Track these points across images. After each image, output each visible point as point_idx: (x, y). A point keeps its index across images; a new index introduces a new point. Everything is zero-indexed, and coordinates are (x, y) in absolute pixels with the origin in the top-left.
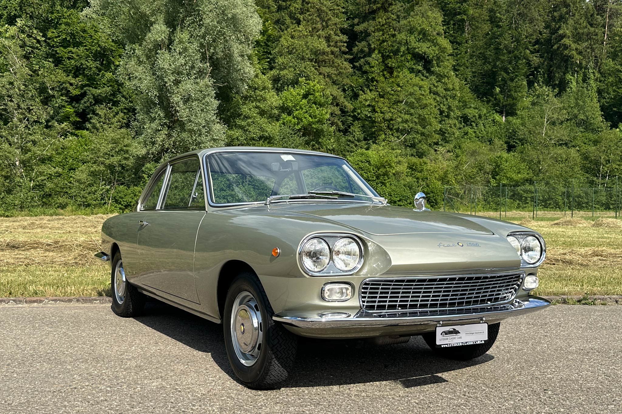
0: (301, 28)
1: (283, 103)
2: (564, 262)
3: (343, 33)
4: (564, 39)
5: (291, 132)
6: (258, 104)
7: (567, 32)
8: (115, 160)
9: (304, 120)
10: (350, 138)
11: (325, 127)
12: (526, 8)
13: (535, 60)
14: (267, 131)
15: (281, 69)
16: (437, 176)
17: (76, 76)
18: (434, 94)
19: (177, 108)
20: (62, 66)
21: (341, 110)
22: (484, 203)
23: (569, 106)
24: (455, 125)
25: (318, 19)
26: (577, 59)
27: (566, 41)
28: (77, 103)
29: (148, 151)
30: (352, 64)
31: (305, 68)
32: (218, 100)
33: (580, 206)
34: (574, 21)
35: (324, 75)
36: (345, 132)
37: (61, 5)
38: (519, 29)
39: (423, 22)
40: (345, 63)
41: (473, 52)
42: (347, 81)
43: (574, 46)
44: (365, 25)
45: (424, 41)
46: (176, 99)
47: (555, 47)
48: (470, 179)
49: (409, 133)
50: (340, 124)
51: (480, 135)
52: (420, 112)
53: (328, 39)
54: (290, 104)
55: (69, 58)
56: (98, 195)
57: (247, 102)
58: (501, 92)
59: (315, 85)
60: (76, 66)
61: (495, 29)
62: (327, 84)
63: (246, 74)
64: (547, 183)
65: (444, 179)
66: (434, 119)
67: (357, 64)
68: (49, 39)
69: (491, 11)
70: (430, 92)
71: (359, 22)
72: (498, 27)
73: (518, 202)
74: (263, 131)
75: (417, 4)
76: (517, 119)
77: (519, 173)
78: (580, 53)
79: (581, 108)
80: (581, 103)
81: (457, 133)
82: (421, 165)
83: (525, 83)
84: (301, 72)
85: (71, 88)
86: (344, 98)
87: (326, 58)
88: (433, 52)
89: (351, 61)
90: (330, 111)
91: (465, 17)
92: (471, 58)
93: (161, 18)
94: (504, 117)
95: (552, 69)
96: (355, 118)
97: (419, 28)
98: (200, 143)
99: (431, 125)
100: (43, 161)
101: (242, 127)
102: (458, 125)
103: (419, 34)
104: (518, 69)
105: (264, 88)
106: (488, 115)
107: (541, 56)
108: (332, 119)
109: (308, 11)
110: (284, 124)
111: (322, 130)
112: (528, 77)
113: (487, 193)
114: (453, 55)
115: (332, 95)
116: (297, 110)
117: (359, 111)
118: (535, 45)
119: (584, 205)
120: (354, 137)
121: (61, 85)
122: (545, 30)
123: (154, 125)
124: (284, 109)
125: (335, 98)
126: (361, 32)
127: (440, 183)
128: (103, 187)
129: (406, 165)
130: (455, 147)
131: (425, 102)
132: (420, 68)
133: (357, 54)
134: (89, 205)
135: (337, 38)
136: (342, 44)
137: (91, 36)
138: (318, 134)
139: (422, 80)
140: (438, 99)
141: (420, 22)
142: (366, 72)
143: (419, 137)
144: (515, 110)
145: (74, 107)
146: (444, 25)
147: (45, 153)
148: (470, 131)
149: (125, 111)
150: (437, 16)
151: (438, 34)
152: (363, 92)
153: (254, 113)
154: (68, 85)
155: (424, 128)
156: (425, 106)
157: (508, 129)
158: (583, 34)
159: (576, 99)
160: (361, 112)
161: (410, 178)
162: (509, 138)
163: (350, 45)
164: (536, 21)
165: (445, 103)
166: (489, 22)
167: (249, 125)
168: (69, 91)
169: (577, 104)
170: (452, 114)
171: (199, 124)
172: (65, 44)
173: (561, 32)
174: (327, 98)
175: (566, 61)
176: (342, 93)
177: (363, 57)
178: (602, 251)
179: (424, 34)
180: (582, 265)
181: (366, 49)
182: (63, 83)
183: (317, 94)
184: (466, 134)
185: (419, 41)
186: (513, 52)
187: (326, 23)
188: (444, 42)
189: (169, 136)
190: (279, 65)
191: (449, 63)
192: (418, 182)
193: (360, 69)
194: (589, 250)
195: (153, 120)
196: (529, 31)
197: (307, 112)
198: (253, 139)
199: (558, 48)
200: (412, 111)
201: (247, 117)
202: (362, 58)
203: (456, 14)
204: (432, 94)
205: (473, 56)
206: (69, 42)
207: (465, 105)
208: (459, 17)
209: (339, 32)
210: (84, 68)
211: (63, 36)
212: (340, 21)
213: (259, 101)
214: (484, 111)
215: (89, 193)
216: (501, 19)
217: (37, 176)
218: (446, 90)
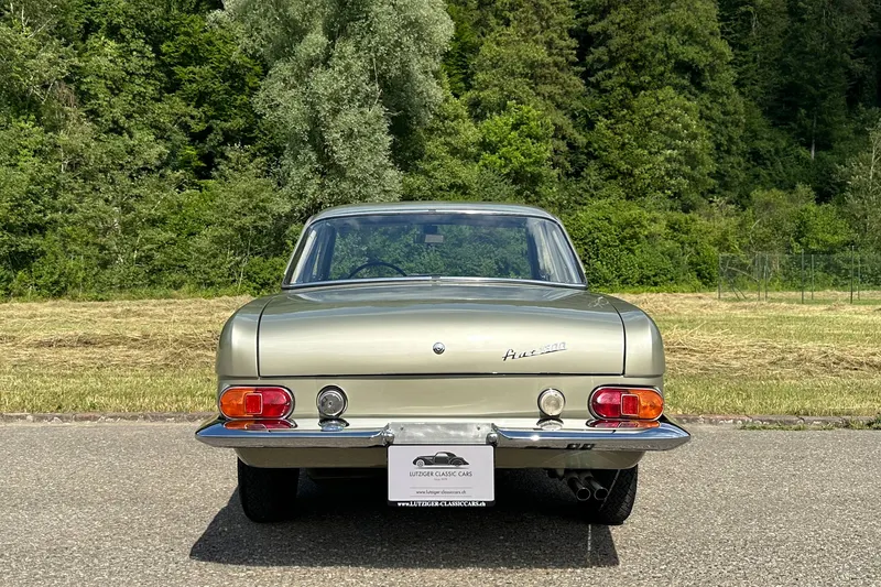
0: (511, 30)
1: (484, 138)
3: (571, 36)
5: (496, 178)
6: (448, 139)
8: (247, 220)
9: (514, 160)
10: (583, 185)
11: (544, 170)
13: (857, 66)
14: (460, 178)
15: (482, 90)
16: (712, 239)
17: (198, 106)
18: (707, 119)
19: (334, 148)
20: (180, 92)
21: (569, 145)
22: (783, 278)
24: (739, 164)
25: (535, 18)
28: (201, 142)
29: (294, 207)
30: (586, 80)
31: (516, 87)
32: (392, 136)
35: (544, 97)
36: (577, 174)
37: (179, 9)
38: (833, 25)
39: (688, 17)
40: (574, 78)
41: (765, 58)
42: (577, 104)
44: (604, 23)
45: (690, 44)
46: (333, 135)
48: (762, 243)
50: (568, 165)
51: (777, 178)
53: (549, 44)
54: (494, 139)
55: (190, 81)
56: (224, 269)
57: (433, 137)
58: (808, 116)
59: (529, 111)
60: (199, 91)
61: (798, 24)
62: (547, 109)
63: (430, 97)
64: (878, 248)
65: (722, 244)
66: (708, 156)
67: (592, 79)
68: (164, 55)
70: (701, 118)
71: (595, 19)
72: (802, 21)
73: (834, 276)
74: (455, 178)
76: (833, 154)
77: (836, 233)
81: (743, 177)
82: (686, 223)
83: (844, 102)
84: (511, 92)
85: (192, 123)
86: (574, 127)
87: (547, 71)
88: (702, 59)
89: (585, 76)
90: (551, 147)
91: (751, 9)
92: (761, 68)
93: (319, 23)
94: (813, 152)
96: (591, 156)
97: (683, 26)
98: (365, 197)
99: (703, 164)
100: (153, 222)
101: (425, 173)
102: (743, 165)
103: (683, 34)
104: (833, 81)
105: (456, 117)
106: (789, 149)
107: (866, 63)
108: (556, 158)
109: (521, 7)
110: (485, 165)
111: (540, 175)
112: (847, 93)
113: (787, 263)
114: (735, 64)
115: (555, 125)
116: (504, 146)
117: (596, 146)
118: (857, 47)
120: (589, 183)
121: (179, 118)
123: (303, 172)
124: (485, 146)
125: (558, 129)
126: (599, 34)
127: (716, 249)
128: (230, 258)
129: (665, 223)
130: (741, 197)
131: (693, 131)
132: (686, 82)
133: (592, 65)
134: (212, 284)
135: (563, 43)
136: (570, 52)
137: (219, 51)
138: (535, 179)
139: (689, 99)
140: (713, 126)
141: (684, 17)
142: (606, 91)
143: (685, 182)
144: (830, 141)
145: (197, 148)
146: (719, 21)
147: (153, 212)
148: (763, 172)
149: (264, 151)
150: (709, 8)
151: (711, 34)
153: (443, 152)
154: (188, 118)
155: (693, 169)
156: (693, 138)
157: (820, 170)
161: (672, 242)
162: (821, 183)
163: (582, 53)
164: (858, 12)
165: (724, 132)
166: (786, 15)
167: (435, 170)
168: (190, 126)
170: (734, 148)
171: (365, 170)
172: (185, 60)
174: (548, 128)
176: (570, 121)
177: (602, 69)
179: (691, 34)
181: (606, 58)
182: (182, 116)
183: (532, 124)
184: (757, 176)
185: (684, 43)
186: (825, 57)
187: (547, 22)
188: (721, 46)
189: (322, 186)
190: (479, 83)
191: (730, 75)
192: (683, 248)
193: (596, 85)
195: (301, 165)
196: (847, 26)
197: (518, 149)
198: (440, 188)
201: (432, 158)
202: (599, 70)
203: (738, 5)
204: (704, 120)
205: (765, 63)
206: (191, 58)
207: (755, 135)
208: (743, 9)
209: (566, 34)
210: (210, 94)
211: (183, 49)
212: (568, 19)
213: (450, 134)
214: (784, 144)
215: (214, 267)
216: (805, 10)
217: (142, 244)
218: (724, 113)
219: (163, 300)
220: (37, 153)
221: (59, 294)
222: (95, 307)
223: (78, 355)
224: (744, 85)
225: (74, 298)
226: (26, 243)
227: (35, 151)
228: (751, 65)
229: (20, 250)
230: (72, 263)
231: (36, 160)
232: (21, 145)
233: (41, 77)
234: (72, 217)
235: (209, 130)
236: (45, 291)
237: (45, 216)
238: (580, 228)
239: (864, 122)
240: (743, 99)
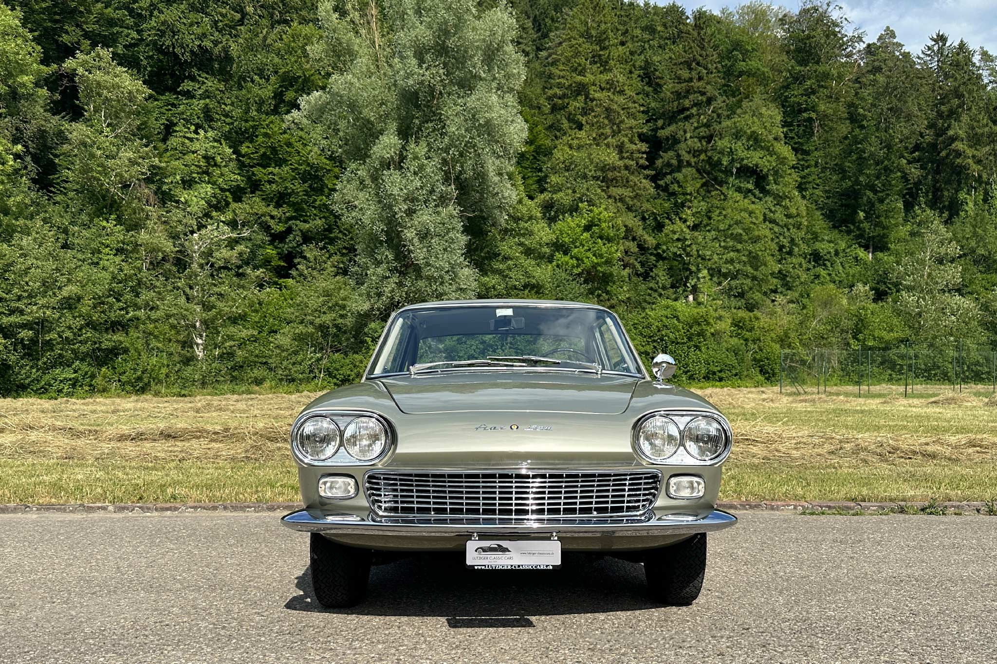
0: (583, 134)
1: (557, 238)
2: (925, 455)
3: (642, 141)
4: (956, 143)
5: (568, 277)
6: (522, 240)
7: (961, 132)
8: (327, 318)
9: (586, 260)
10: (652, 285)
11: (615, 270)
12: (899, 100)
13: (915, 172)
14: (534, 277)
15: (555, 192)
16: (774, 336)
17: (278, 206)
18: (770, 222)
19: (411, 248)
20: (260, 193)
21: (640, 247)
22: (841, 373)
23: (963, 237)
24: (801, 265)
25: (606, 122)
26: (975, 169)
27: (959, 146)
28: (280, 242)
29: (372, 305)
30: (655, 182)
31: (588, 189)
32: (467, 235)
33: (978, 377)
34: (970, 117)
35: (616, 199)
36: (646, 276)
37: (258, 111)
38: (891, 131)
39: (753, 123)
40: (644, 181)
41: (826, 163)
42: (647, 206)
43: (970, 152)
44: (673, 128)
45: (755, 149)
46: (409, 234)
47: (943, 154)
48: (821, 340)
49: (734, 277)
50: (638, 266)
51: (837, 278)
52: (750, 247)
53: (620, 148)
54: (567, 240)
55: (270, 182)
56: (305, 365)
57: (506, 237)
58: (866, 218)
59: (601, 213)
60: (279, 193)
61: (857, 131)
62: (618, 211)
63: (504, 198)
64: (931, 345)
65: (783, 341)
66: (770, 257)
67: (661, 183)
68: (243, 156)
69: (851, 105)
70: (765, 220)
71: (664, 124)
72: (862, 127)
73: (889, 372)
74: (528, 277)
75: (746, 98)
76: (890, 255)
77: (891, 330)
78: (979, 162)
79: (980, 239)
80: (980, 231)
81: (804, 277)
82: (751, 321)
83: (900, 205)
84: (583, 195)
85: (272, 223)
86: (644, 229)
87: (618, 174)
88: (766, 163)
89: (654, 179)
90: (622, 248)
91: (813, 115)
92: (822, 172)
93: (393, 126)
94: (871, 254)
95: (938, 185)
96: (659, 257)
97: (749, 131)
98: (441, 295)
99: (765, 265)
100: (234, 320)
101: (500, 272)
102: (804, 265)
103: (748, 139)
104: (890, 185)
105: (530, 218)
106: (848, 250)
107: (922, 167)
108: (626, 258)
109: (593, 111)
110: (558, 266)
111: (611, 274)
112: (904, 196)
113: (845, 359)
114: (798, 168)
115: (625, 226)
116: (576, 247)
117: (664, 247)
118: (913, 152)
119: (983, 376)
120: (657, 283)
121: (259, 218)
122: (927, 132)
123: (380, 271)
124: (559, 247)
125: (628, 230)
126: (667, 139)
127: (778, 346)
128: (311, 355)
129: (730, 321)
130: (802, 296)
131: (756, 233)
132: (750, 186)
133: (661, 169)
134: (293, 380)
135: (634, 147)
136: (641, 155)
137: (299, 152)
138: (606, 279)
139: (753, 203)
141: (750, 123)
142: (674, 194)
143: (748, 281)
144: (887, 243)
145: (276, 248)
146: (783, 126)
147: (234, 309)
148: (823, 273)
149: (344, 251)
150: (774, 114)
151: (776, 139)
152: (670, 220)
153: (517, 252)
154: (268, 218)
155: (756, 270)
156: (756, 240)
157: (876, 271)
158: (983, 134)
159: (974, 227)
160: (668, 249)
161: (736, 340)
162: (878, 283)
163: (652, 157)
164: (915, 119)
165: (787, 234)
166: (848, 121)
167: (510, 269)
168: (270, 226)
169: (975, 234)
170: (796, 249)
171: (442, 269)
172: (265, 161)
173: (951, 133)
174: (619, 230)
175: (959, 174)
176: (640, 223)
177: (670, 173)
178: (982, 440)
179: (756, 140)
180: (950, 459)
181: (674, 162)
182: (262, 215)
183: (604, 225)
184: (817, 277)
185: (748, 149)
186: (882, 163)
187: (618, 127)
188: (785, 150)
189: (400, 284)
190: (552, 186)
191: (792, 178)
192: (746, 344)
193: (665, 189)
194: (963, 438)
195: (378, 263)
196: (904, 132)
197: (589, 250)
198: (515, 287)
199: (948, 155)
200: (739, 246)
201: (506, 258)
202: (667, 174)
203: (800, 111)
204: (767, 223)
205: (826, 168)
206: (270, 159)
207: (816, 237)
208: (805, 115)
209: (636, 139)
210: (290, 195)
211: (262, 150)
212: (638, 124)
213: (523, 235)
214: (843, 245)
215: (294, 364)
216: (865, 117)
217: (224, 341)
218: (788, 216)
219: (244, 396)
220: (119, 251)
221: (143, 390)
222: (177, 402)
223: (161, 448)
224: (806, 189)
225: (157, 394)
226: (110, 340)
227: (117, 250)
228: (813, 169)
229: (103, 346)
230: (154, 360)
231: (118, 259)
232: (103, 244)
233: (122, 176)
234: (154, 315)
235: (289, 230)
236: (128, 388)
237: (127, 313)
238: (649, 326)
239: (919, 224)
240: (805, 202)
